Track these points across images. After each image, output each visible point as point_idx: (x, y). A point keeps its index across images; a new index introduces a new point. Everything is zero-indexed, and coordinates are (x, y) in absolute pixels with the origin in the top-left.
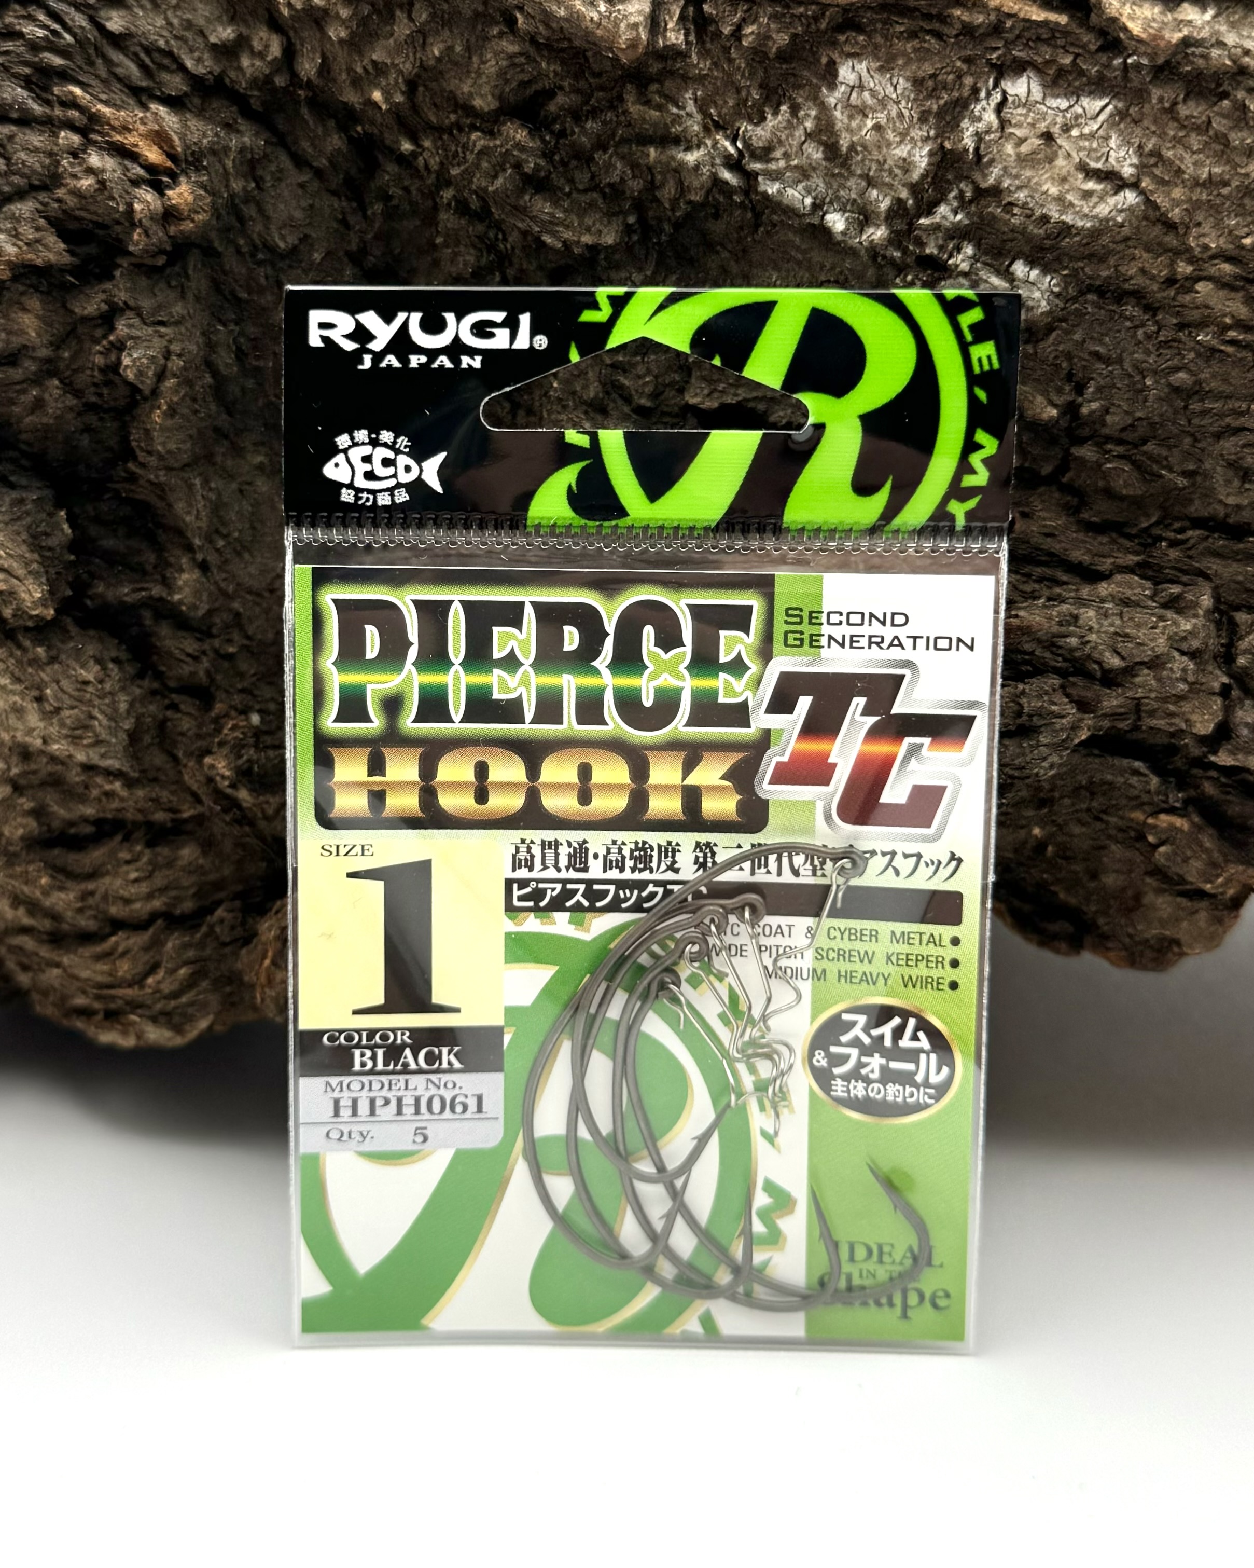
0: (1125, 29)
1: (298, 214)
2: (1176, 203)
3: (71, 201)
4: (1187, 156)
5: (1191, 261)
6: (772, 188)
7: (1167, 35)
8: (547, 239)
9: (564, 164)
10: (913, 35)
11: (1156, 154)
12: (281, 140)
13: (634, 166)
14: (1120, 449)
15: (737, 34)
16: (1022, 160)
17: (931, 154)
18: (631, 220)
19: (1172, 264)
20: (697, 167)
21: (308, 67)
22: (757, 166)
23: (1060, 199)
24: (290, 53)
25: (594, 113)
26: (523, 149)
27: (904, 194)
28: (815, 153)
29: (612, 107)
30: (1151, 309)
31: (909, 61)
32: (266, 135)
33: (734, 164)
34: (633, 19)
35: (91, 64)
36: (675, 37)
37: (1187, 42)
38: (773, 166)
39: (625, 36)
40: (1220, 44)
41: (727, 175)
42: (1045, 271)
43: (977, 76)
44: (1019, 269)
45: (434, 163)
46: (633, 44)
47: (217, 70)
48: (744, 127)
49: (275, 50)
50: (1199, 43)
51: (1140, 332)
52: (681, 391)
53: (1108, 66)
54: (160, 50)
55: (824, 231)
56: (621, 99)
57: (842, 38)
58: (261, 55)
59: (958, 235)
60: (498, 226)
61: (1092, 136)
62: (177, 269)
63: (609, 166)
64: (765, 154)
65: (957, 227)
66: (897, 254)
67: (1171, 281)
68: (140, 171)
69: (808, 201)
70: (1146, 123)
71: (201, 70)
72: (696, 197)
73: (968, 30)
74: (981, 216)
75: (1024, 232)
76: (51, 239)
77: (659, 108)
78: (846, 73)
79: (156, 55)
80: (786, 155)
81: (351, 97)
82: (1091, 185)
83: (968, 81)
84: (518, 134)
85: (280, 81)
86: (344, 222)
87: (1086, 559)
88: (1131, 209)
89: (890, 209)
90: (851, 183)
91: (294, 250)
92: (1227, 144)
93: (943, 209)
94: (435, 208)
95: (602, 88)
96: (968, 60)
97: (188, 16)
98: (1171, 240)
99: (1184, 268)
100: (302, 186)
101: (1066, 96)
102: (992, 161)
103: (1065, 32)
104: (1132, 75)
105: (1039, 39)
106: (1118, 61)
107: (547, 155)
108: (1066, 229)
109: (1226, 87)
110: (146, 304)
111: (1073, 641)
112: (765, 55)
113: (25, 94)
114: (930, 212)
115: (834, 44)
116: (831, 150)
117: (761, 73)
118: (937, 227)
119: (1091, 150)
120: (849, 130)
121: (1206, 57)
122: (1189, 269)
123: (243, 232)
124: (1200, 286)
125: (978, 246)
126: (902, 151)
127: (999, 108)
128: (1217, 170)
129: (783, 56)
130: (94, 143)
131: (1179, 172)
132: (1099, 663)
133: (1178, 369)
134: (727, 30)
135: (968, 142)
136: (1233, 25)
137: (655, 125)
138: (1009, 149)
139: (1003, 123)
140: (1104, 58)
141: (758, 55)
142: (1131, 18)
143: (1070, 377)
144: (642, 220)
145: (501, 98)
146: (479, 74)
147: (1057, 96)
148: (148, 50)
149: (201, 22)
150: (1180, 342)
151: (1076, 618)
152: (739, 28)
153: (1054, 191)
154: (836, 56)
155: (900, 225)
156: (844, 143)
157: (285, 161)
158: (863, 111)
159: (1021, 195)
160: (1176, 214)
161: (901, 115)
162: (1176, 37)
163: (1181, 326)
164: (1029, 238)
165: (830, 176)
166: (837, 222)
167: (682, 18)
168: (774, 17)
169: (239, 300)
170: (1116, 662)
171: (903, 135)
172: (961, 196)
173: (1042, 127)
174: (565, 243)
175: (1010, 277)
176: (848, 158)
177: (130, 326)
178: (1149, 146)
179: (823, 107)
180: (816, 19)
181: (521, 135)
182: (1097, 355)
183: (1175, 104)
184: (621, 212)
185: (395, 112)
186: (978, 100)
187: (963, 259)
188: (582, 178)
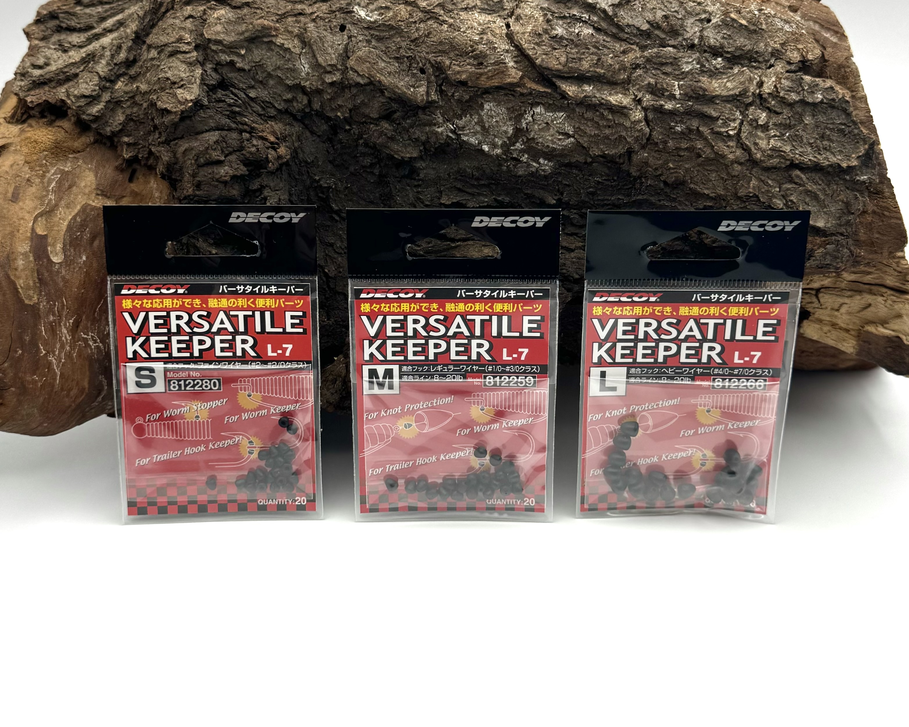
0: (568, 94)
1: (313, 150)
2: (586, 142)
3: (248, 155)
4: (587, 128)
5: (591, 157)
6: (465, 138)
7: (579, 95)
8: (396, 156)
9: (400, 133)
10: (506, 95)
11: (579, 128)
12: (306, 127)
13: (422, 132)
14: (575, 211)
15: (453, 95)
16: (540, 130)
17: (513, 129)
18: (421, 148)
19: (586, 159)
20: (442, 133)
21: (316, 106)
22: (461, 132)
23: (552, 140)
24: (310, 101)
25: (409, 117)
26: (387, 130)
27: (506, 140)
28: (478, 129)
29: (414, 116)
30: (580, 170)
31: (505, 103)
32: (302, 125)
33: (454, 132)
34: (422, 93)
35: (247, 108)
36: (434, 97)
37: (585, 97)
38: (465, 132)
39: (419, 99)
40: (595, 97)
41: (451, 135)
42: (549, 160)
43: (526, 107)
44: (541, 161)
45: (357, 132)
46: (422, 100)
47: (286, 107)
48: (456, 121)
49: (305, 101)
50: (589, 97)
51: (578, 178)
52: (439, 199)
53: (563, 103)
54: (267, 102)
55: (482, 151)
56: (417, 113)
57: (484, 96)
58: (301, 103)
59: (522, 151)
60: (379, 151)
61: (560, 123)
62: (279, 172)
63: (414, 133)
64: (463, 128)
65: (522, 149)
66: (505, 157)
67: (586, 163)
68: (269, 144)
69: (477, 142)
70: (576, 119)
71: (280, 107)
72: (442, 142)
73: (522, 94)
74: (529, 147)
75: (542, 150)
76: (242, 167)
77: (429, 115)
78: (487, 106)
79: (266, 103)
80: (469, 129)
81: (331, 115)
82: (560, 137)
83: (523, 108)
84: (385, 125)
85: (307, 110)
86: (327, 151)
87: (567, 245)
88: (573, 143)
89: (502, 144)
90: (490, 137)
91: (313, 161)
92: (599, 125)
93: (518, 144)
94: (357, 146)
95: (411, 110)
96: (522, 102)
97: (275, 90)
98: (584, 151)
99: (589, 160)
100: (313, 141)
101: (552, 112)
102: (531, 131)
103: (550, 94)
104: (570, 105)
105: (543, 96)
106: (566, 102)
107: (395, 131)
108: (554, 149)
109: (597, 108)
110: (272, 184)
111: (564, 271)
112: (462, 101)
113: (229, 121)
114: (514, 145)
115: (483, 98)
116: (483, 127)
117: (460, 106)
118: (516, 149)
119: (560, 128)
120: (488, 121)
121: (591, 101)
122: (591, 160)
123: (297, 158)
124: (594, 164)
125: (529, 155)
126: (505, 128)
127: (532, 116)
128: (596, 132)
129: (467, 101)
130: (254, 136)
131: (586, 133)
132: (572, 277)
133: (590, 187)
134: (450, 94)
135: (524, 125)
136: (598, 90)
137: (428, 120)
138: (536, 127)
139: (534, 120)
140: (562, 101)
141: (459, 101)
142: (569, 91)
143: (558, 190)
144: (424, 148)
145: (379, 114)
146: (372, 107)
147: (548, 112)
148: (263, 102)
149: (279, 92)
150: (589, 180)
151: (565, 264)
152: (453, 93)
153: (550, 138)
154: (483, 101)
155: (505, 149)
156: (487, 125)
157: (308, 134)
158: (492, 117)
159: (541, 140)
160: (585, 145)
161: (504, 118)
162: (583, 95)
163: (590, 176)
164: (544, 152)
165: (483, 135)
166: (486, 148)
167: (436, 91)
168: (464, 91)
169: (296, 179)
170: (577, 276)
171: (505, 123)
172: (523, 140)
173: (545, 121)
174: (402, 157)
175: (539, 163)
176: (488, 129)
177: (268, 192)
178: (577, 126)
179: (480, 115)
180: (477, 91)
181: (386, 125)
182: (566, 184)
183: (583, 113)
184: (418, 146)
185: (345, 118)
186: (526, 114)
187: (525, 158)
188: (406, 137)
